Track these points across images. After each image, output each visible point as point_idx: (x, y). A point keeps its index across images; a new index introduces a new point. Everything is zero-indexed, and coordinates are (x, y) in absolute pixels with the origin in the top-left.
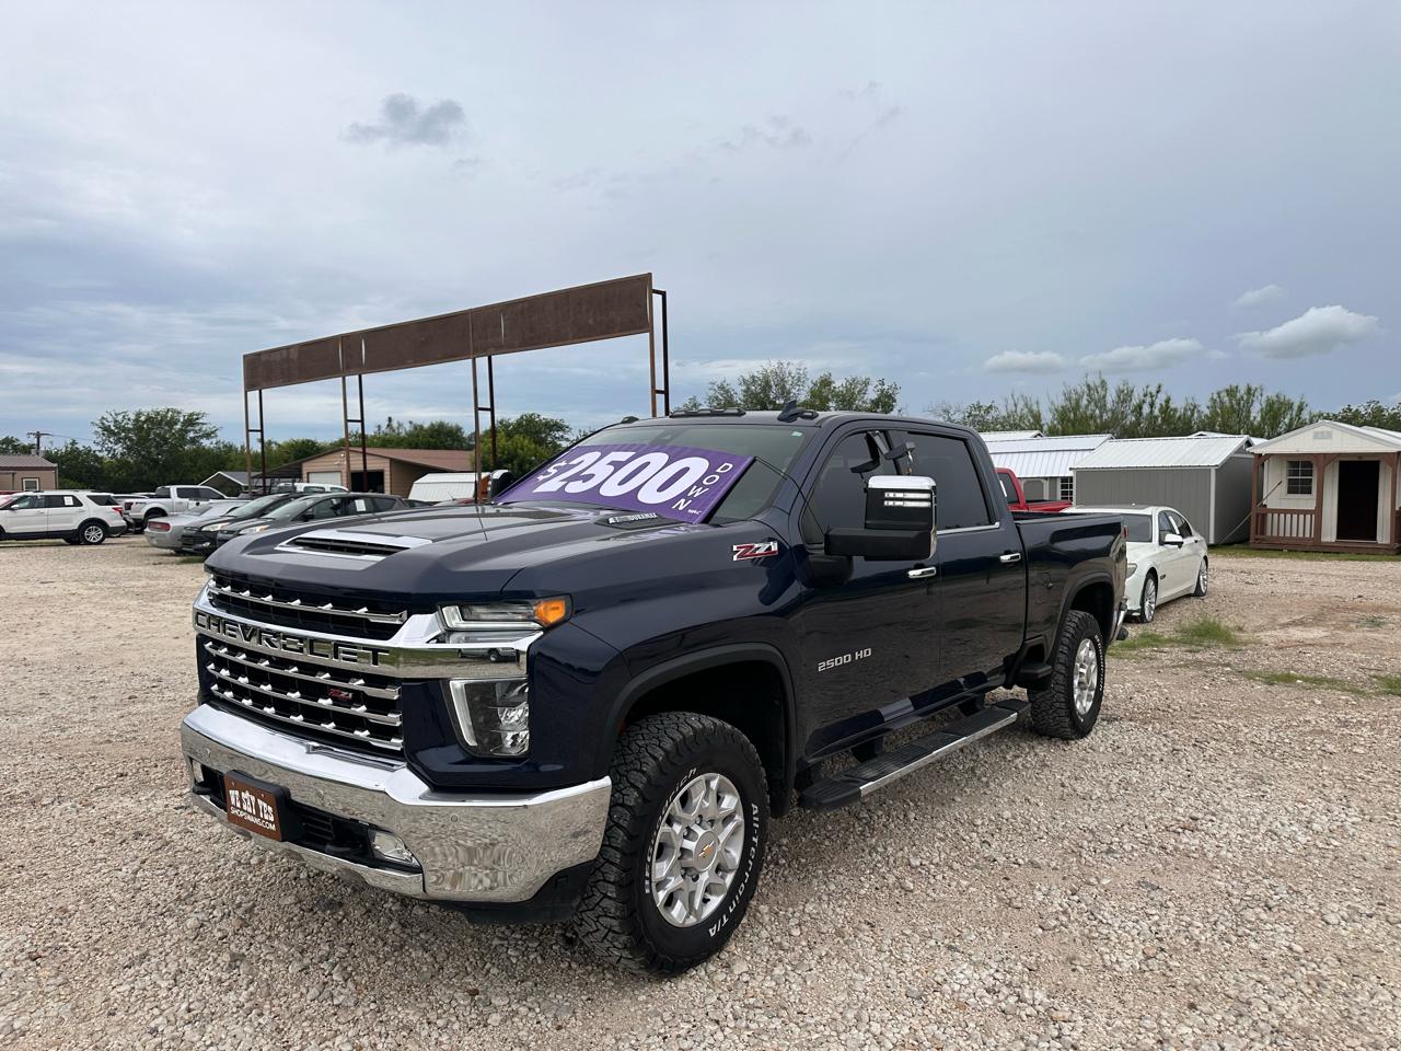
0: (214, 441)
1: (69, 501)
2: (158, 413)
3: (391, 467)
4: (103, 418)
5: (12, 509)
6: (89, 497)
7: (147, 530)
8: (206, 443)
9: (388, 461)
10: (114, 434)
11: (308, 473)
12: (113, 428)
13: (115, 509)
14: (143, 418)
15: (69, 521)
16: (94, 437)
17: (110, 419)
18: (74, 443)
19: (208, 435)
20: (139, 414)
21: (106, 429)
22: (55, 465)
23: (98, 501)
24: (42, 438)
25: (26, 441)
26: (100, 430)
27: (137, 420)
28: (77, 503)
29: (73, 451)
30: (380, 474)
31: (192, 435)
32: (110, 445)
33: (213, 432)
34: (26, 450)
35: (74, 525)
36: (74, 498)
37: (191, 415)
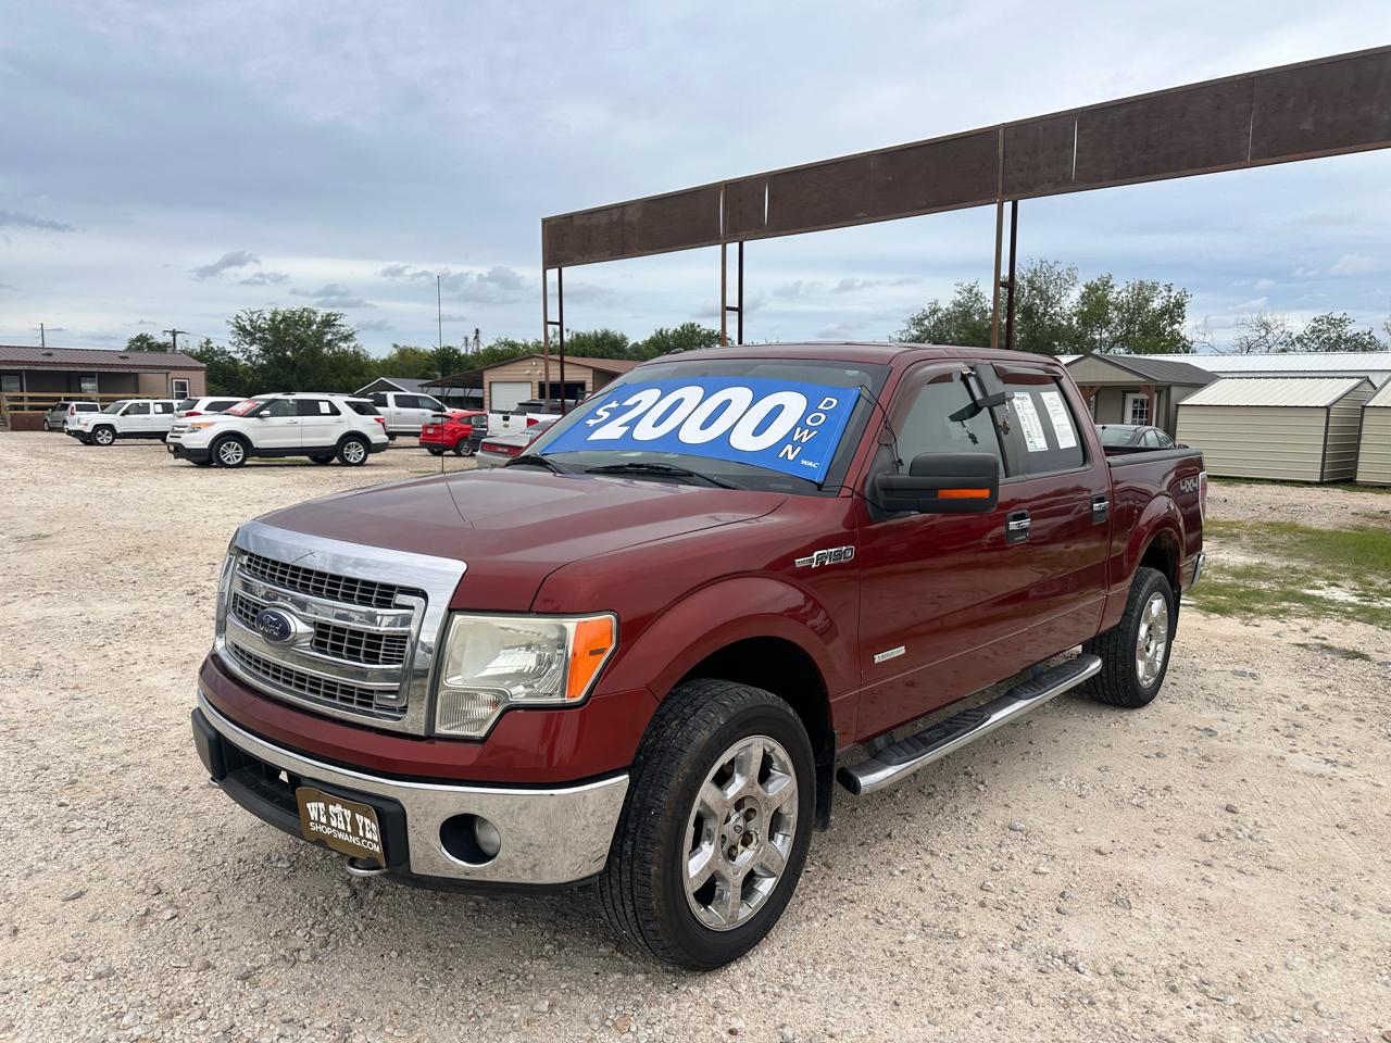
0: (352, 345)
1: (325, 408)
2: (294, 313)
3: (594, 378)
4: (238, 317)
5: (261, 417)
6: (347, 403)
7: (479, 453)
8: (343, 345)
9: (591, 371)
10: (250, 334)
11: (490, 383)
12: (249, 328)
13: (378, 420)
14: (279, 318)
15: (325, 434)
16: (230, 337)
17: (244, 317)
18: (208, 342)
19: (346, 338)
20: (275, 313)
21: (242, 329)
22: (204, 365)
23: (360, 409)
24: (178, 336)
25: (160, 339)
26: (235, 329)
27: (273, 320)
28: (335, 412)
29: (208, 351)
30: (582, 385)
31: (329, 337)
32: (246, 346)
33: (351, 335)
34: (162, 348)
35: (331, 440)
36: (330, 403)
37: (328, 315)
